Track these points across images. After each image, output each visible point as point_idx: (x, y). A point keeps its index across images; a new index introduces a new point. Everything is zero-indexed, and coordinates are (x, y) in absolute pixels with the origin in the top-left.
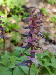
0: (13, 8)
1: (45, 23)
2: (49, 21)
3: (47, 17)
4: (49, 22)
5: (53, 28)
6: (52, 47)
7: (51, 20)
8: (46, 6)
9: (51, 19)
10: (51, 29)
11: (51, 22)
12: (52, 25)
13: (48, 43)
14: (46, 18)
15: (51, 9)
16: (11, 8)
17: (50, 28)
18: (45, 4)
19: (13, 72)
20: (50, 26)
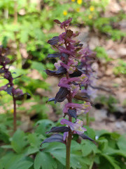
0: (33, 49)
1: (104, 78)
2: (114, 73)
3: (108, 66)
4: (113, 76)
5: (122, 87)
6: (123, 127)
7: (116, 71)
8: (105, 44)
9: (117, 68)
10: (118, 90)
11: (118, 76)
12: (119, 81)
13: (112, 118)
14: (106, 69)
15: (115, 50)
16: (29, 49)
17: (115, 87)
18: (102, 41)
19: (33, 162)
20: (115, 83)
